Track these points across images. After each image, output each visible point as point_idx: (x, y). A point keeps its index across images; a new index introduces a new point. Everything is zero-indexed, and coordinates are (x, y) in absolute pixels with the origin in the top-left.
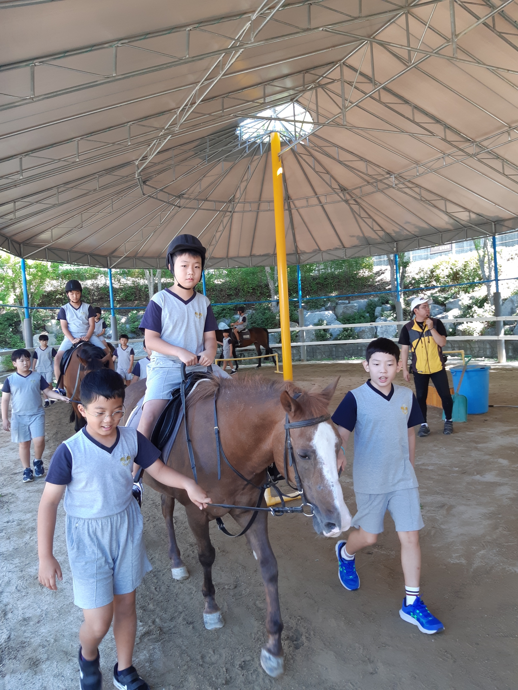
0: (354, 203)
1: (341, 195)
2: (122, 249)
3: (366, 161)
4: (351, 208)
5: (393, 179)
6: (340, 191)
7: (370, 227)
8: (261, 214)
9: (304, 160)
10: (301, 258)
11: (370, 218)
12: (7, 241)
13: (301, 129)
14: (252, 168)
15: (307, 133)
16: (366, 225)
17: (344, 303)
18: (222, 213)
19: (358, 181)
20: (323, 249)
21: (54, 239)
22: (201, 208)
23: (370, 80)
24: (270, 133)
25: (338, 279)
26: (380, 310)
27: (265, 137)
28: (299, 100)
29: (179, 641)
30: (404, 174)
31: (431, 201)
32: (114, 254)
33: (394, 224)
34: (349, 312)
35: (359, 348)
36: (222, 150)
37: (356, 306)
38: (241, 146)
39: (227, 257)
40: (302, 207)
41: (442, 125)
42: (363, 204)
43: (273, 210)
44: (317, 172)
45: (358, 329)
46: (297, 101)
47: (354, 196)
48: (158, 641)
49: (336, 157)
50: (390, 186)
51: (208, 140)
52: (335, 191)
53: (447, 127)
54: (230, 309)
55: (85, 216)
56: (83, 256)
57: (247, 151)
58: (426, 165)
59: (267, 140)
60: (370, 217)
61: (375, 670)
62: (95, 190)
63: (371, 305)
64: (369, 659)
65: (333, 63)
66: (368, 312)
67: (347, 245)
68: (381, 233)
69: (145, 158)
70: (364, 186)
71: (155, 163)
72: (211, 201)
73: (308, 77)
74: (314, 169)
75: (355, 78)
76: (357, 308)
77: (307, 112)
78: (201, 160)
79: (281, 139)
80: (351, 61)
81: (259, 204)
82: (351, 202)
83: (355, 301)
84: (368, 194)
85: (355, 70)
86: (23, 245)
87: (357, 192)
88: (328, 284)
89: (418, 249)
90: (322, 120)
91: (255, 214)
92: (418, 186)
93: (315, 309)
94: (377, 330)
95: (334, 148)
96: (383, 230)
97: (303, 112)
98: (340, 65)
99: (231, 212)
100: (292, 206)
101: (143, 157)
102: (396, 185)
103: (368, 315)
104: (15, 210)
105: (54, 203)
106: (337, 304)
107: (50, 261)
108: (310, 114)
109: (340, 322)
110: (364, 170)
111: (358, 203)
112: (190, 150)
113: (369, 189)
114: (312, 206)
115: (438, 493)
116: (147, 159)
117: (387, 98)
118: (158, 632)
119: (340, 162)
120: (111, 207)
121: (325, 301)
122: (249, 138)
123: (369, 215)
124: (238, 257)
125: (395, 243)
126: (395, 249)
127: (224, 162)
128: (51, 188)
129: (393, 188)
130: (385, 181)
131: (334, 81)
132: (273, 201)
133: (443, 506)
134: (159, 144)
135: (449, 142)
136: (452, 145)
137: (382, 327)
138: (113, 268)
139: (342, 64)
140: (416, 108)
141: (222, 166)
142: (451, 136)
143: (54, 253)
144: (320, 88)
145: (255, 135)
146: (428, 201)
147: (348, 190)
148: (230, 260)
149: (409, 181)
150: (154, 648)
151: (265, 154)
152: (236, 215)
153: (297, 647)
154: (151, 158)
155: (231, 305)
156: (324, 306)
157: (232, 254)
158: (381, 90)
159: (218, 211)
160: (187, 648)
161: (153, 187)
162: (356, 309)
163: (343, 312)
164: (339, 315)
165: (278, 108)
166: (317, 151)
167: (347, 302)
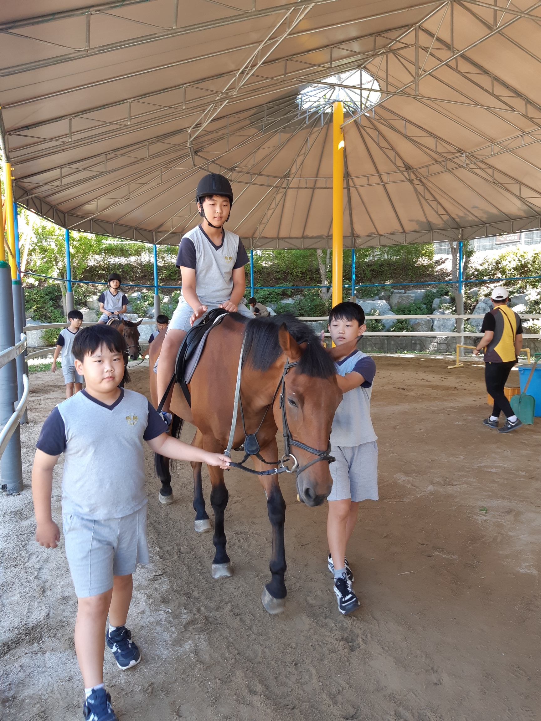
0: (420, 184)
1: (406, 174)
2: (169, 224)
3: (436, 137)
4: (416, 190)
5: (464, 158)
6: (405, 169)
7: (435, 211)
8: (317, 192)
9: (368, 134)
10: (357, 241)
11: (435, 201)
12: (51, 210)
13: (367, 100)
14: (311, 140)
15: (373, 104)
16: (431, 208)
17: (400, 293)
18: (275, 189)
19: (425, 159)
20: (381, 232)
21: (100, 210)
22: (255, 182)
23: (448, 47)
24: (333, 103)
25: (395, 266)
26: (439, 302)
27: (328, 106)
28: (367, 66)
29: (226, 632)
30: (477, 153)
31: (504, 185)
32: (160, 230)
33: (461, 208)
34: (405, 302)
35: (413, 342)
36: (280, 120)
37: (412, 297)
38: (300, 116)
39: (278, 237)
40: (362, 186)
41: (524, 99)
42: (429, 185)
43: (332, 188)
44: (381, 148)
45: (414, 321)
46: (365, 68)
47: (419, 176)
48: (203, 631)
49: (403, 131)
50: (460, 166)
51: (266, 108)
52: (399, 170)
53: (529, 102)
54: (277, 294)
55: (133, 186)
56: (129, 230)
57: (307, 122)
58: (503, 143)
59: (329, 110)
60: (435, 199)
61: (439, 681)
62: (145, 158)
63: (429, 296)
64: (432, 668)
65: (407, 26)
66: (425, 304)
67: (407, 229)
68: (446, 218)
69: (198, 125)
70: (431, 165)
71: (209, 132)
72: (265, 175)
73: (380, 41)
74: (378, 144)
75: (431, 43)
76: (413, 298)
77: (375, 81)
78: (257, 131)
79: (345, 110)
80: (427, 25)
81: (316, 181)
82: (416, 182)
83: (412, 291)
84: (436, 174)
85: (431, 35)
86: (68, 215)
87: (423, 171)
88: (383, 271)
89: (486, 237)
90: (391, 89)
91: (310, 191)
92: (491, 167)
93: (368, 298)
94: (433, 323)
95: (402, 121)
96: (448, 214)
97: (369, 80)
98: (415, 29)
99: (285, 188)
100: (351, 184)
101: (196, 125)
102: (467, 165)
103: (424, 306)
104: (62, 177)
105: (101, 171)
106: (392, 293)
107: (94, 234)
108: (378, 82)
109: (394, 312)
110: (433, 147)
111: (423, 184)
112: (246, 118)
113: (436, 168)
114: (374, 185)
115: (504, 498)
116: (200, 126)
117: (464, 67)
118: (204, 621)
119: (406, 137)
120: (160, 178)
121: (379, 290)
122: (310, 108)
123: (434, 197)
124: (289, 238)
125: (461, 229)
126: (460, 236)
127: (282, 134)
128: (99, 155)
129: (464, 168)
130: (454, 160)
131: (407, 46)
132: (332, 178)
133: (509, 512)
134: (215, 110)
135: (530, 118)
136: (533, 122)
137: (439, 320)
138: (158, 244)
139: (418, 28)
140: (496, 79)
141: (278, 138)
142: (532, 112)
143: (99, 225)
144: (391, 54)
145: (316, 104)
146: (501, 184)
147: (413, 168)
148: (281, 241)
149: (482, 161)
150: (199, 638)
151: (326, 126)
152: (290, 192)
153: (352, 649)
154: (205, 125)
155: (279, 290)
156: (378, 295)
157: (283, 234)
158: (459, 58)
159: (271, 186)
160: (235, 640)
161: (205, 158)
162: (412, 300)
163: (398, 302)
164: (393, 305)
165: (344, 76)
166: (382, 123)
167: (403, 291)
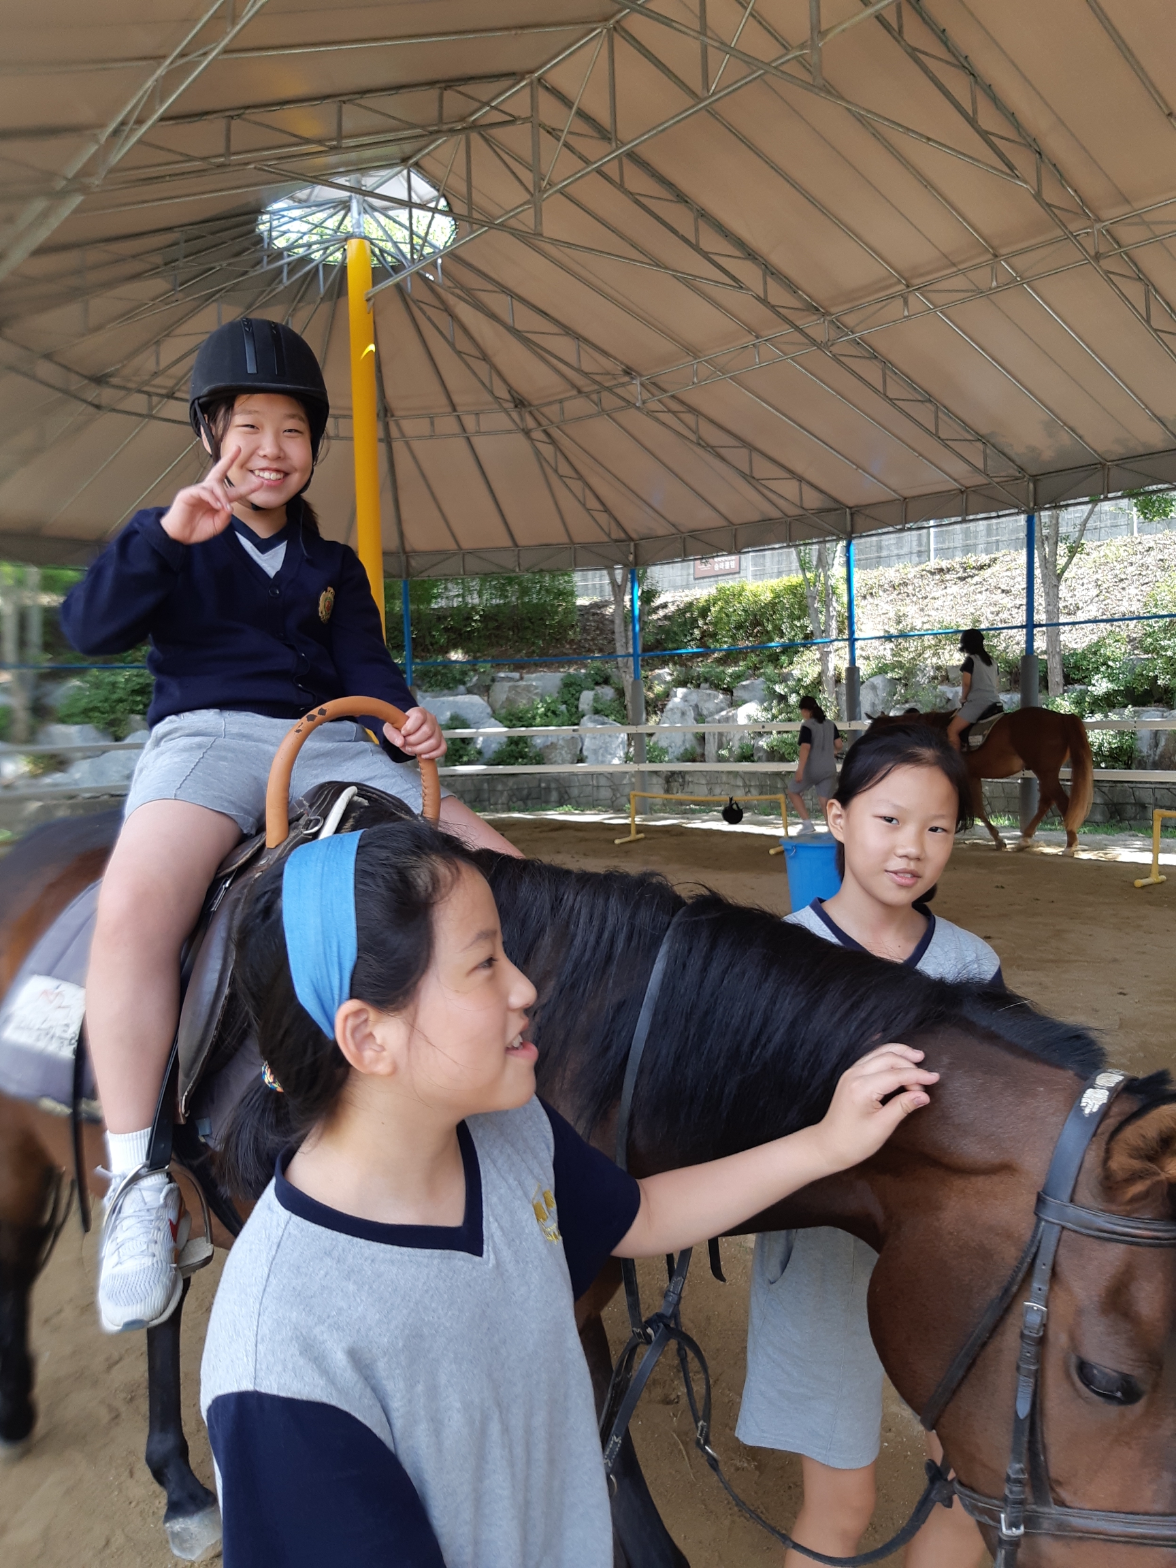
0: (544, 438)
1: (515, 415)
3: (578, 337)
4: (538, 453)
5: (637, 387)
6: (512, 405)
7: (579, 501)
9: (429, 319)
10: (413, 563)
11: (580, 479)
13: (425, 240)
15: (438, 251)
16: (570, 495)
17: (511, 679)
19: (557, 386)
20: (466, 544)
22: (160, 415)
23: (603, 133)
24: (346, 240)
25: (497, 619)
26: (591, 697)
27: (335, 247)
28: (422, 163)
30: (663, 378)
31: (722, 451)
33: (633, 497)
34: (522, 700)
35: (543, 785)
36: (221, 268)
37: (536, 688)
40: (419, 438)
41: (758, 265)
42: (565, 442)
43: (351, 439)
44: (459, 353)
45: (541, 740)
46: (417, 164)
47: (544, 421)
49: (509, 321)
50: (630, 404)
51: (181, 237)
52: (500, 404)
53: (769, 271)
57: (285, 279)
58: (715, 359)
60: (580, 477)
63: (571, 685)
65: (514, 76)
66: (565, 703)
67: (523, 539)
68: (603, 518)
70: (569, 398)
73: (453, 101)
74: (452, 345)
75: (566, 120)
76: (540, 691)
77: (442, 199)
79: (374, 261)
80: (558, 78)
82: (538, 435)
83: (534, 675)
84: (578, 420)
85: (567, 102)
87: (552, 411)
88: (472, 631)
89: (683, 561)
92: (692, 410)
93: (442, 690)
94: (583, 744)
95: (503, 296)
96: (606, 510)
98: (531, 84)
100: (394, 432)
102: (644, 402)
103: (563, 707)
106: (493, 680)
108: (449, 202)
109: (500, 721)
110: (572, 360)
111: (553, 441)
113: (580, 406)
114: (444, 437)
117: (637, 181)
119: (515, 333)
121: (465, 673)
122: (289, 248)
123: (577, 471)
125: (632, 544)
126: (630, 557)
127: (223, 305)
129: (638, 408)
130: (619, 391)
131: (514, 120)
132: (351, 417)
135: (772, 306)
136: (778, 315)
137: (593, 737)
139: (536, 82)
140: (704, 215)
141: (215, 312)
142: (777, 294)
144: (477, 136)
146: (712, 447)
147: (530, 405)
149: (673, 397)
156: (464, 683)
158: (625, 160)
162: (536, 694)
163: (507, 699)
164: (498, 706)
165: (369, 182)
166: (459, 297)
167: (516, 675)
